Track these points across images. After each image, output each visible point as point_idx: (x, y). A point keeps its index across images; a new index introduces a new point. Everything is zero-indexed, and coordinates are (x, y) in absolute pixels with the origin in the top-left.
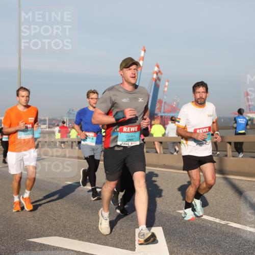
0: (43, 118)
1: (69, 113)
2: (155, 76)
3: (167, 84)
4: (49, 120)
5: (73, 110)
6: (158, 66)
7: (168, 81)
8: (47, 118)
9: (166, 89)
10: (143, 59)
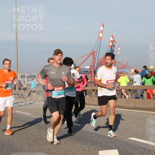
0: (33, 75)
2: (111, 44)
3: (119, 49)
6: (113, 37)
7: (120, 47)
8: (36, 75)
9: (119, 53)
10: (102, 32)
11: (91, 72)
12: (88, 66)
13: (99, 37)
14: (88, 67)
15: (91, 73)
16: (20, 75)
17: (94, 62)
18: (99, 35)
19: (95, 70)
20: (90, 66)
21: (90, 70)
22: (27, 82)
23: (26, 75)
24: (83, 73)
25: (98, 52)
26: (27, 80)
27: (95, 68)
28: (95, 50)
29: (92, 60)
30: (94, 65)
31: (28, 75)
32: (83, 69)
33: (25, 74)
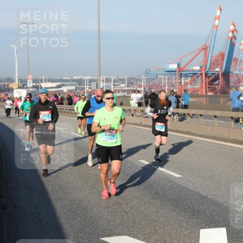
0: (122, 78)
1: (146, 73)
2: (231, 34)
4: (128, 79)
5: (150, 70)
6: (234, 25)
8: (126, 78)
9: (242, 47)
10: (219, 18)
11: (202, 74)
12: (197, 66)
13: (215, 26)
14: (198, 68)
15: (202, 76)
16: (105, 78)
17: (206, 60)
18: (214, 22)
19: (207, 72)
20: (200, 67)
21: (199, 73)
22: (113, 88)
23: (113, 78)
24: (190, 76)
25: (212, 46)
26: (114, 85)
27: (207, 70)
28: (208, 44)
29: (203, 58)
30: (206, 65)
31: (115, 78)
32: (190, 71)
33: (111, 77)
